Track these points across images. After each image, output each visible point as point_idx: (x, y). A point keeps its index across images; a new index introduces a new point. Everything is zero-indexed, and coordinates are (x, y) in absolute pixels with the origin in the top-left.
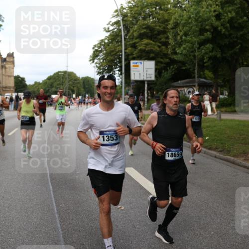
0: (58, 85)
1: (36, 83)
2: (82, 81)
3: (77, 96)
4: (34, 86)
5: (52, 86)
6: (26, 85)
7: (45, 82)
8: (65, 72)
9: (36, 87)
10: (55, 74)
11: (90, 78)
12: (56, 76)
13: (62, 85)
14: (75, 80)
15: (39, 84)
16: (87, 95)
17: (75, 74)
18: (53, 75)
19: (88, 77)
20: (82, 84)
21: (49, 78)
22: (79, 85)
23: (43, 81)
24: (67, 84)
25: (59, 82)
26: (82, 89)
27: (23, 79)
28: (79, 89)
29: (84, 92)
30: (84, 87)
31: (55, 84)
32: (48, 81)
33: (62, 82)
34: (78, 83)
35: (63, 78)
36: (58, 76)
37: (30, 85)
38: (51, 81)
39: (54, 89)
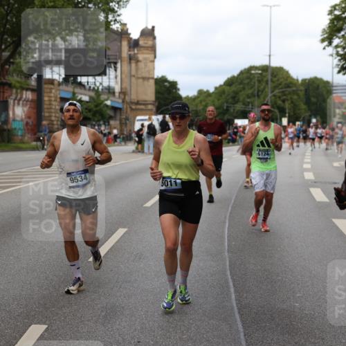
0: (249, 97)
1: (200, 92)
2: (302, 88)
3: (292, 121)
4: (197, 101)
5: (235, 98)
6: (180, 97)
7: (220, 91)
8: (265, 69)
9: (201, 102)
10: (242, 73)
11: (321, 80)
12: (245, 75)
13: (258, 96)
14: (288, 86)
15: (207, 94)
16: (314, 120)
17: (287, 72)
18: (239, 75)
19: (316, 78)
20: (302, 94)
21: (230, 82)
22: (295, 97)
23: (216, 88)
24: (270, 95)
25: (250, 92)
26: (303, 106)
27: (173, 85)
28: (295, 106)
29: (308, 114)
30: (308, 102)
31: (242, 96)
32: (227, 88)
33: (258, 91)
34: (295, 92)
35: (259, 81)
36: (248, 78)
37: (187, 98)
38: (233, 88)
39: (239, 107)
